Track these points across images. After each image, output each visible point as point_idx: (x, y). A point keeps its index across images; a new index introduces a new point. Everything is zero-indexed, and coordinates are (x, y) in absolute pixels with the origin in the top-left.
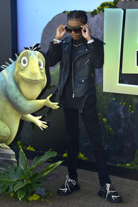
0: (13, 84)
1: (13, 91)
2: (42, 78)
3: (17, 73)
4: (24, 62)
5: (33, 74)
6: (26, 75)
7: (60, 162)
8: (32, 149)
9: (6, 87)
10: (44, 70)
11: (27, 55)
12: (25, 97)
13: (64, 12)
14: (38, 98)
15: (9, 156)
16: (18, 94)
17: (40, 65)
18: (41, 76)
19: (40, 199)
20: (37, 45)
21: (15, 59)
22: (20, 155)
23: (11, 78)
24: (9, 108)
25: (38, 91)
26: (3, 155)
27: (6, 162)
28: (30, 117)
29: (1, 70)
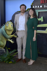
0: (4, 31)
1: (5, 33)
2: (12, 29)
3: (6, 28)
4: (7, 25)
5: (10, 28)
6: (8, 28)
8: (10, 49)
9: (3, 32)
10: (13, 27)
11: (8, 23)
15: (4, 51)
16: (6, 34)
17: (12, 26)
19: (12, 62)
20: (11, 20)
22: (7, 51)
23: (4, 29)
24: (3, 38)
26: (2, 51)
27: (3, 53)
28: (9, 40)
29: (1, 27)
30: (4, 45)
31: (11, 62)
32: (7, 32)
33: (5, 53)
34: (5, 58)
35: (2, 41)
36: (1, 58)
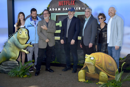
0: (17, 40)
2: (27, 37)
3: (18, 36)
10: (27, 35)
11: (21, 30)
12: (21, 44)
14: (25, 44)
15: (16, 63)
16: (18, 43)
17: (26, 33)
22: (20, 63)
23: (16, 38)
24: (15, 48)
25: (25, 42)
26: (14, 63)
27: (15, 66)
28: (23, 50)
29: (12, 35)
30: (16, 57)
31: (26, 76)
32: (20, 41)
33: (18, 66)
34: (19, 71)
35: (13, 52)
36: (14, 72)
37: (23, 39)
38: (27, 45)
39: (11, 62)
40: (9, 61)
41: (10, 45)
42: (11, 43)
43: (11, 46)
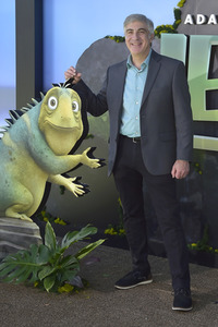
0: (36, 133)
1: (37, 144)
2: (77, 125)
3: (43, 118)
4: (53, 103)
5: (64, 120)
7: (101, 241)
8: (62, 223)
9: (27, 137)
10: (79, 115)
11: (57, 94)
12: (53, 151)
13: (107, 37)
15: (31, 231)
16: (43, 146)
17: (74, 107)
18: (75, 122)
19: (74, 290)
20: (70, 80)
21: (39, 99)
22: (47, 230)
23: (34, 125)
27: (27, 240)
28: (60, 179)
29: (21, 114)
30: (34, 204)
31: (67, 288)
32: (52, 139)
33: (40, 243)
34: (39, 264)
35: (22, 182)
37: (63, 131)
38: (76, 158)
39: (13, 224)
40: (5, 217)
41: (11, 154)
42: (13, 145)
43: (14, 155)
